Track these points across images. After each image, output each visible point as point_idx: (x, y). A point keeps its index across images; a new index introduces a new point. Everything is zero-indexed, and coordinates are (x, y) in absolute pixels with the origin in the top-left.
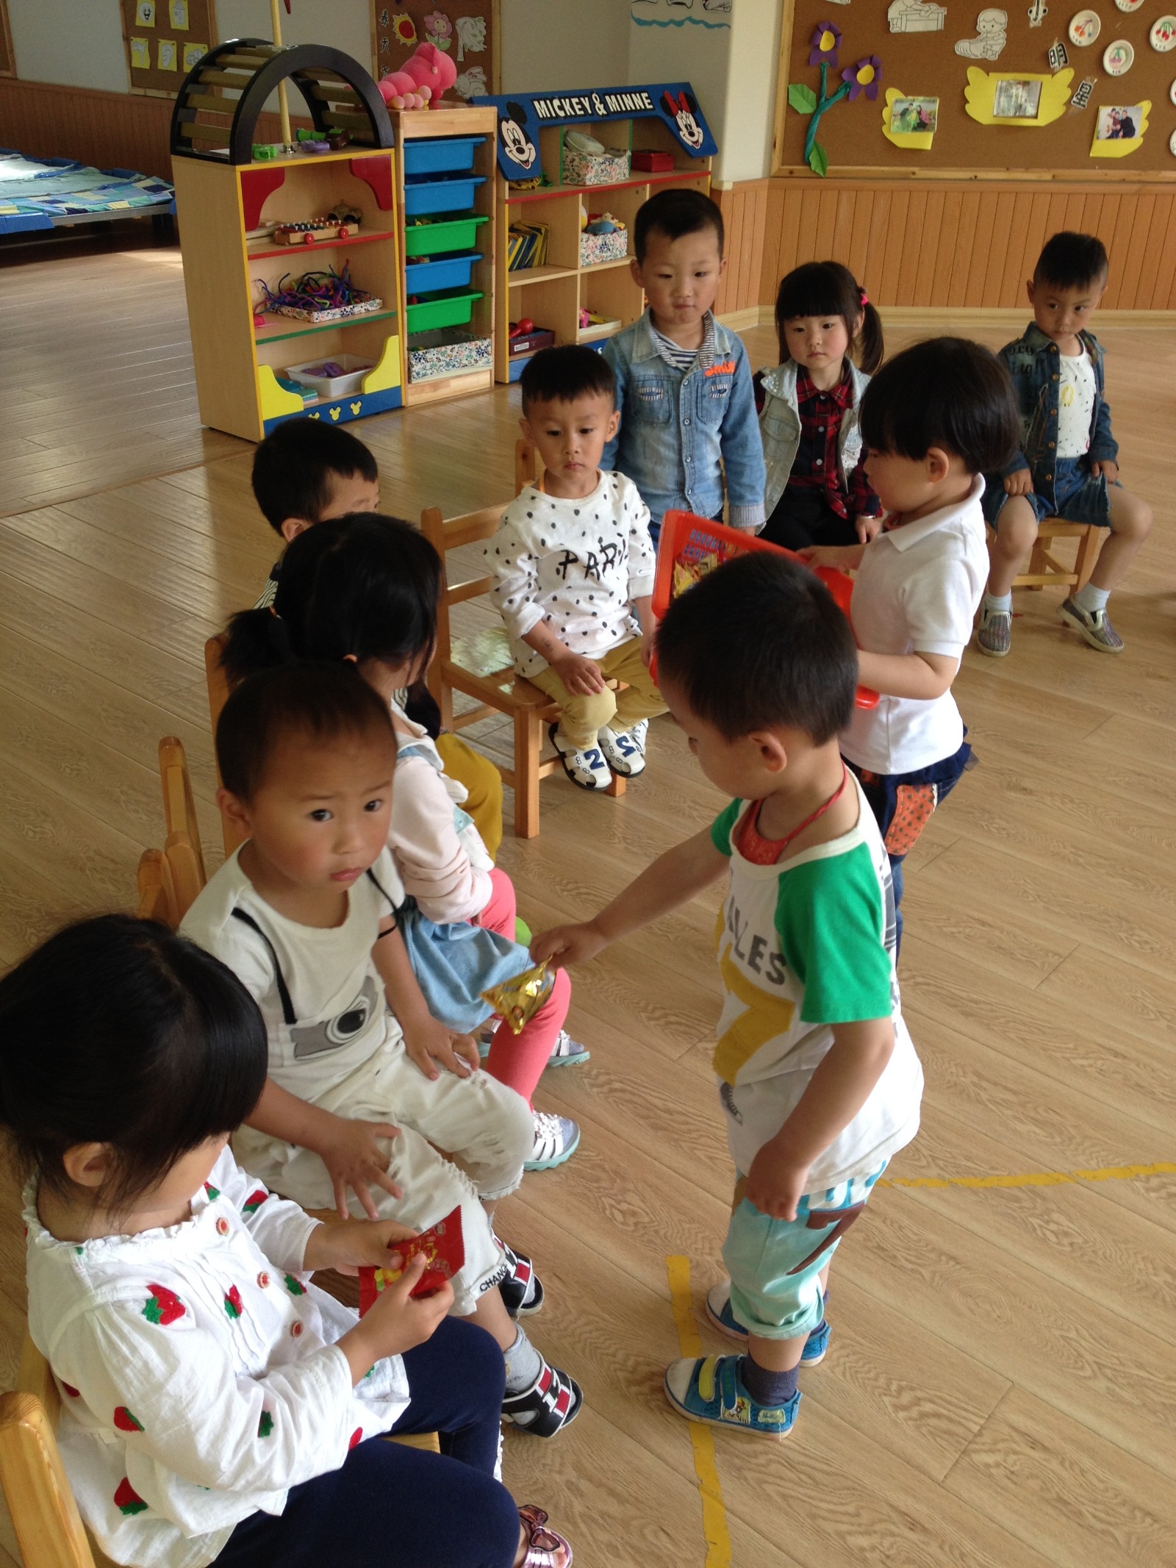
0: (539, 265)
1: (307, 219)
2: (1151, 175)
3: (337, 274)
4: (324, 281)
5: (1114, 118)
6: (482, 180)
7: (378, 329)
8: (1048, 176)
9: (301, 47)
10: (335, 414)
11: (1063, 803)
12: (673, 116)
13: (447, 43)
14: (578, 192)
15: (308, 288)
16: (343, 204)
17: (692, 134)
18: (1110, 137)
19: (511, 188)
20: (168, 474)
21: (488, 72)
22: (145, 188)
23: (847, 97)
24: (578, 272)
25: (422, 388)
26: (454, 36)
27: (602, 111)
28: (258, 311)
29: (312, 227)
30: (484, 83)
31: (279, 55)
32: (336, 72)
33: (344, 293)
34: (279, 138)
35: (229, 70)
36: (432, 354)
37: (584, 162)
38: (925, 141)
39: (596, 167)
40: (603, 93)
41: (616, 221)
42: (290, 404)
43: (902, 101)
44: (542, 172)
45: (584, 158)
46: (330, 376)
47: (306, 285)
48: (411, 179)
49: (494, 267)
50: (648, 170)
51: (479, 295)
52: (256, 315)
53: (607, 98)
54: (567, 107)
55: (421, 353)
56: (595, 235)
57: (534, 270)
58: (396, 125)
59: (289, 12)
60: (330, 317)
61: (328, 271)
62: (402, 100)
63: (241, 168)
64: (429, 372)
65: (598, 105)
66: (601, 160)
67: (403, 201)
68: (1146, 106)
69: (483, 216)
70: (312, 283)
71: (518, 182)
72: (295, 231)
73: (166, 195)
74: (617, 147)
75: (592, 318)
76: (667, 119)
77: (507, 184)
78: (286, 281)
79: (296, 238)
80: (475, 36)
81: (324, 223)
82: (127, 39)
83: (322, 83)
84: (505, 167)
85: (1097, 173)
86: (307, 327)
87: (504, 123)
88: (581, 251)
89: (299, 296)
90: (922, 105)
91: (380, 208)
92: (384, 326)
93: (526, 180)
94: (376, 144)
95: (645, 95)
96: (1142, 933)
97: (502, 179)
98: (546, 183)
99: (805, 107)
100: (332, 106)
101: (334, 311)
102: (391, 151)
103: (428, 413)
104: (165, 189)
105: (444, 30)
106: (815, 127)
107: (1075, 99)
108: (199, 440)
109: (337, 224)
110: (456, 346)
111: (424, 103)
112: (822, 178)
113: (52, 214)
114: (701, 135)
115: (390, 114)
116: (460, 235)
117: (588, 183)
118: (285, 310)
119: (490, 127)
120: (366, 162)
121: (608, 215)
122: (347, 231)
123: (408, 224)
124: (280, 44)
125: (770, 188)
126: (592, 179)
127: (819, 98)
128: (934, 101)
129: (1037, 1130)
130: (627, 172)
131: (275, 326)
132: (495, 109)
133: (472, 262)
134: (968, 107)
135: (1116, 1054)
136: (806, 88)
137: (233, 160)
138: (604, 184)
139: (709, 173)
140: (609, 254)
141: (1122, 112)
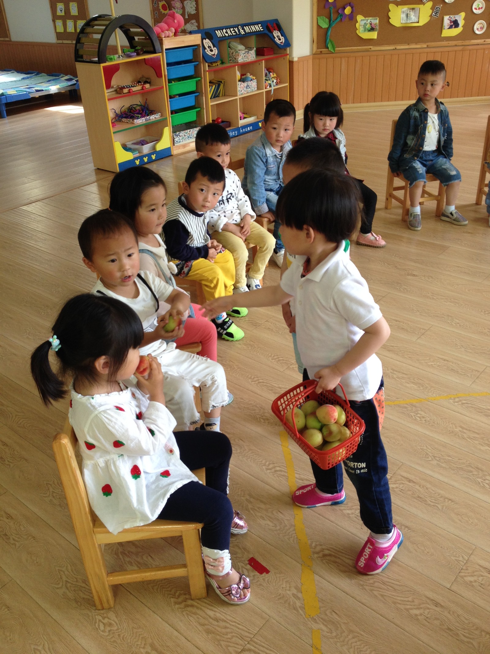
0: (222, 96)
1: (130, 84)
2: (467, 42)
3: (143, 104)
4: (138, 108)
5: (450, 20)
6: (197, 63)
7: (160, 125)
8: (425, 46)
9: (123, 16)
10: (146, 160)
11: (429, 279)
12: (272, 33)
13: (181, 12)
14: (235, 65)
15: (132, 111)
16: (143, 77)
17: (280, 39)
18: (449, 28)
19: (208, 66)
20: (83, 186)
21: (198, 21)
22: (65, 80)
23: (341, 20)
24: (238, 97)
25: (179, 147)
26: (183, 8)
27: (243, 33)
28: (113, 121)
29: (132, 86)
30: (197, 26)
31: (114, 19)
32: (138, 25)
33: (146, 112)
34: (116, 53)
35: (95, 27)
36: (182, 133)
37: (237, 54)
38: (374, 35)
39: (242, 55)
40: (243, 26)
41: (251, 76)
42: (128, 156)
43: (364, 20)
44: (221, 58)
45: (237, 52)
46: (143, 145)
47: (131, 110)
48: (169, 65)
49: (204, 97)
50: (263, 55)
51: (199, 109)
52: (112, 123)
53: (245, 27)
54: (229, 32)
55: (177, 133)
56: (244, 82)
57: (220, 98)
58: (161, 43)
59: (117, 3)
60: (141, 121)
61: (139, 104)
62: (163, 34)
63: (102, 65)
64: (181, 141)
65: (241, 31)
66: (244, 52)
67: (166, 73)
68: (463, 14)
69: (199, 77)
70: (133, 109)
71: (211, 63)
72: (125, 88)
73: (74, 82)
74: (250, 47)
75: (245, 116)
76: (269, 34)
77: (207, 64)
78: (123, 109)
79: (126, 91)
80: (191, 7)
81: (136, 84)
82: (54, 21)
83: (132, 30)
84: (206, 58)
85: (445, 43)
86: (131, 126)
87: (204, 40)
88: (239, 89)
89: (129, 114)
90: (372, 21)
91: (158, 76)
92: (162, 123)
93: (214, 62)
94: (154, 52)
95: (260, 25)
96: (457, 320)
97: (205, 62)
98: (222, 63)
99: (325, 25)
100: (136, 38)
101: (142, 119)
102: (161, 54)
103: (182, 157)
104: (74, 79)
105: (179, 6)
106: (329, 33)
107: (434, 14)
108: (94, 173)
109: (141, 85)
110: (191, 130)
111: (172, 34)
112: (333, 53)
113: (30, 93)
114: (284, 40)
115: (159, 40)
116: (190, 86)
117: (239, 62)
118: (124, 120)
119: (199, 42)
120: (151, 59)
121: (249, 74)
122: (145, 87)
123: (169, 83)
124: (115, 15)
125: (313, 59)
126: (241, 60)
127: (330, 21)
128: (377, 19)
129: (414, 386)
130: (255, 56)
131: (119, 127)
132: (200, 35)
133: (196, 96)
134: (390, 20)
135: (445, 360)
136: (324, 17)
137: (99, 62)
138: (246, 62)
139: (287, 55)
140: (250, 89)
141: (453, 18)
